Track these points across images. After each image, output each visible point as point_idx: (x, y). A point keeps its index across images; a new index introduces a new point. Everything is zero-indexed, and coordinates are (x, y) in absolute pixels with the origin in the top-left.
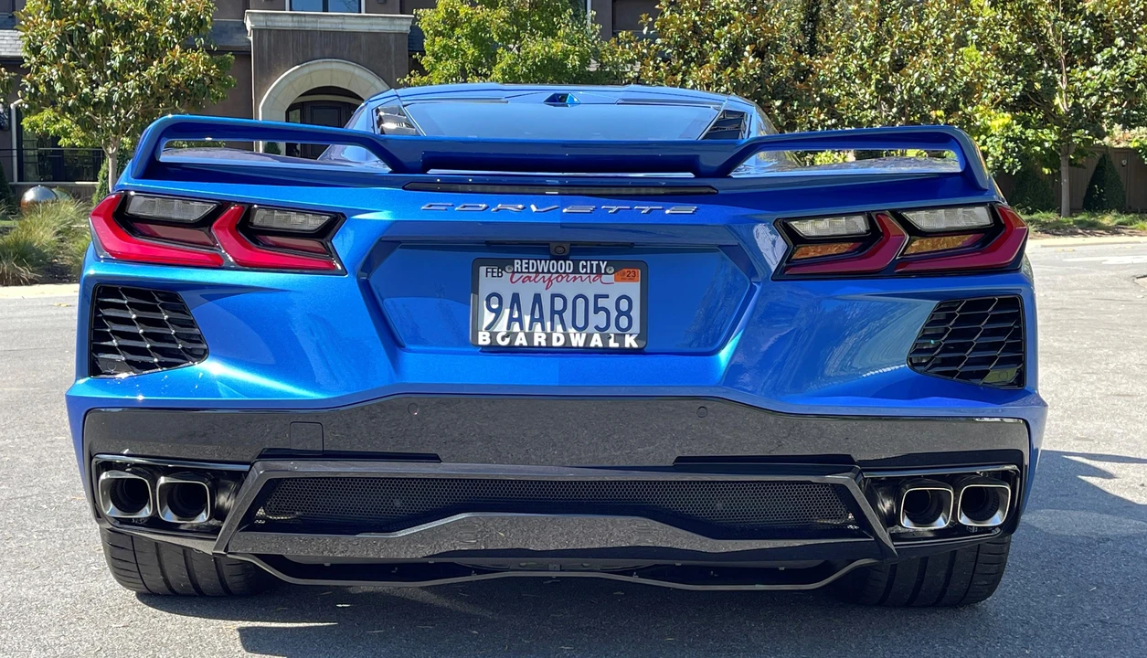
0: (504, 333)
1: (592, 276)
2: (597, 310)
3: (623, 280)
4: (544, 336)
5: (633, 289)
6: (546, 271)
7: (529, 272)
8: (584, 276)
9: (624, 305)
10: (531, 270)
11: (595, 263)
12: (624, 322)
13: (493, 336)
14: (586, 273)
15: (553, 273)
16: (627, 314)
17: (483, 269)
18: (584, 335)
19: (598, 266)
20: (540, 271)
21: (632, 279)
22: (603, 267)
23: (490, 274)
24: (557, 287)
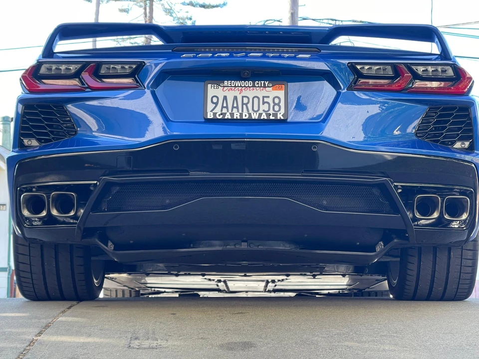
0: (220, 113)
1: (261, 88)
2: (264, 103)
3: (276, 90)
4: (239, 114)
5: (281, 94)
6: (239, 85)
7: (231, 87)
8: (258, 88)
9: (277, 101)
10: (232, 85)
11: (263, 82)
12: (277, 108)
13: (215, 114)
14: (258, 87)
15: (243, 87)
16: (278, 104)
17: (209, 86)
18: (258, 114)
19: (264, 84)
20: (237, 85)
21: (280, 89)
22: (267, 84)
23: (213, 88)
24: (244, 93)
